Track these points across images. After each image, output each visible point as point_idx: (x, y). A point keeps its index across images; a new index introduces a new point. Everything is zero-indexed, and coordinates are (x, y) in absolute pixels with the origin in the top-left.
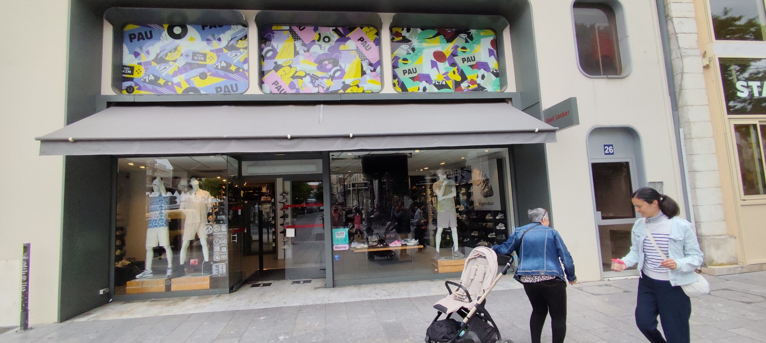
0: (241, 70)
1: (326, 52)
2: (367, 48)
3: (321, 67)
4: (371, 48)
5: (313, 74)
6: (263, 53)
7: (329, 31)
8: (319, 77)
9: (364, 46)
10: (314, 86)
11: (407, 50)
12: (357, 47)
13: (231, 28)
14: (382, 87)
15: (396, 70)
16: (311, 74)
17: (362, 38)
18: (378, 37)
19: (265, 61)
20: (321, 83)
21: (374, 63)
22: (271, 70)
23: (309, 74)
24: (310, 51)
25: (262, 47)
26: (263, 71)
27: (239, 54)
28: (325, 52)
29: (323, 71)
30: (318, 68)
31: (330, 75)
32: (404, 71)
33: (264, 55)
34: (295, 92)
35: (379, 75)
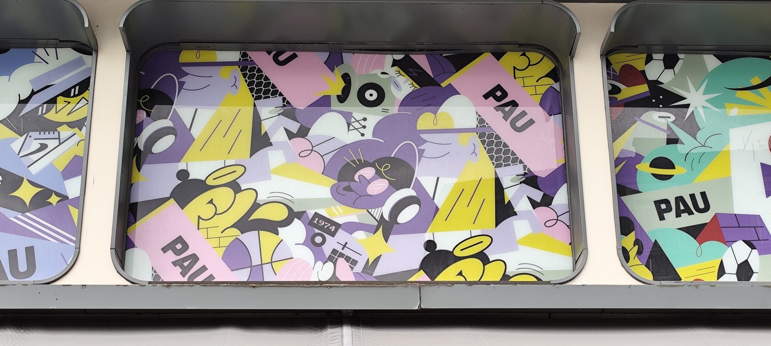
0: (54, 200)
1: (369, 135)
2: (519, 124)
3: (348, 189)
4: (531, 122)
5: (316, 215)
6: (141, 141)
7: (381, 65)
8: (338, 226)
9: (506, 118)
10: (319, 257)
11: (669, 128)
12: (481, 121)
13: (37, 59)
14: (576, 262)
15: (628, 199)
16: (311, 213)
17: (499, 87)
18: (557, 86)
19: (145, 167)
20: (344, 246)
21: (544, 175)
22: (163, 201)
23: (300, 215)
24: (311, 133)
25: (138, 121)
26: (133, 201)
27: (51, 144)
28: (366, 137)
29: (354, 205)
30: (334, 191)
31: (378, 217)
32: (657, 203)
33: (141, 147)
34: (245, 279)
35: (565, 218)
